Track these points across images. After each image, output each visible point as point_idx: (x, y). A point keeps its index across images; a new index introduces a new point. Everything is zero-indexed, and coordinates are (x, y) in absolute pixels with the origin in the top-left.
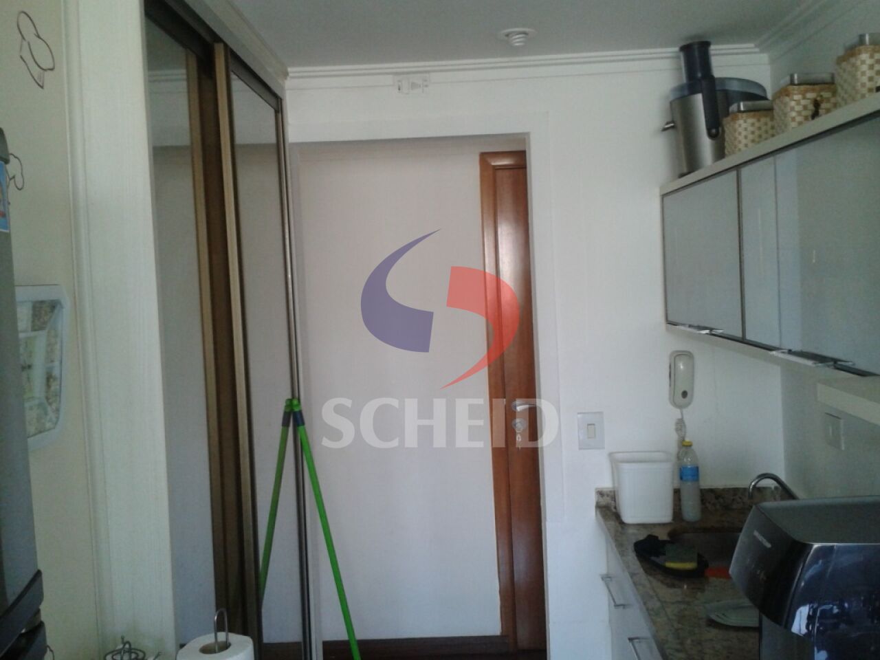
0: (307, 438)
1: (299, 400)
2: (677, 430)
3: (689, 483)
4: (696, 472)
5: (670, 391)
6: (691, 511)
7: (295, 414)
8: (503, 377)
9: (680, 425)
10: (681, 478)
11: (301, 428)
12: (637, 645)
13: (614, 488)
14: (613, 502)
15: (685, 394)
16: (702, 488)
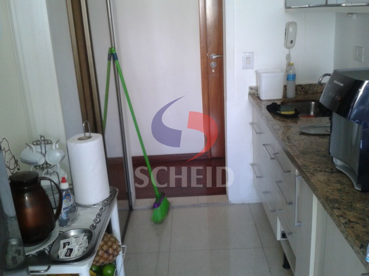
0: (119, 65)
1: (115, 48)
2: (287, 59)
3: (291, 82)
4: (294, 76)
5: (285, 41)
6: (291, 94)
7: (113, 55)
8: (206, 43)
9: (288, 57)
10: (288, 80)
11: (116, 61)
12: (266, 147)
13: (257, 85)
14: (256, 92)
15: (292, 42)
16: (296, 84)
